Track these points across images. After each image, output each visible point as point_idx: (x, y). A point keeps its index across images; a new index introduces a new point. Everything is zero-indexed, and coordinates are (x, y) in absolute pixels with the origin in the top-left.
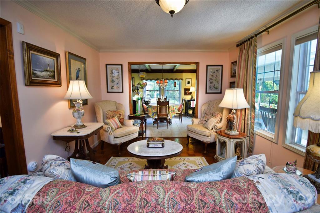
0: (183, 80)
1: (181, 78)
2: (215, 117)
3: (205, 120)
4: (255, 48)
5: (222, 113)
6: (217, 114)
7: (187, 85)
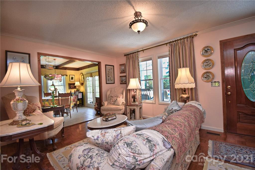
0: (67, 76)
1: (65, 74)
2: (119, 98)
3: (113, 101)
4: (138, 58)
5: (123, 94)
6: (120, 96)
7: (71, 80)
